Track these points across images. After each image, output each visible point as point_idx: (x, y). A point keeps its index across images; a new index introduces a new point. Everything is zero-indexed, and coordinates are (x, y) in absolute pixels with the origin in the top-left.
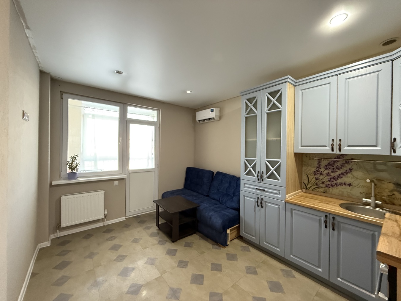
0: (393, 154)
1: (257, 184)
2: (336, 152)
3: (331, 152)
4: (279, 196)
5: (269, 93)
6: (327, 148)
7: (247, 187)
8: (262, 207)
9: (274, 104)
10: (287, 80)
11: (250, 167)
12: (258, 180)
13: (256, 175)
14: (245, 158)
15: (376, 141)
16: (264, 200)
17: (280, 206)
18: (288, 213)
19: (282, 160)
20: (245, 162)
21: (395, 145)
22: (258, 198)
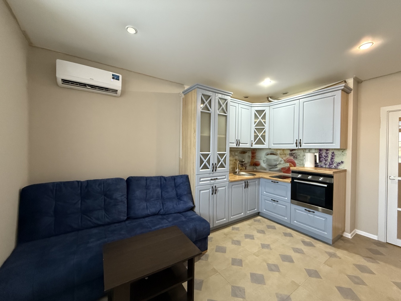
0: (251, 147)
1: (211, 175)
2: (238, 147)
3: (236, 146)
4: (225, 179)
5: (220, 98)
6: (234, 144)
7: (203, 181)
8: (215, 193)
9: (223, 109)
10: (231, 95)
11: (205, 161)
12: (213, 171)
13: (211, 167)
14: (201, 153)
15: (247, 142)
16: (217, 187)
17: (226, 187)
18: (230, 189)
19: (227, 153)
20: (200, 157)
21: (252, 143)
22: (212, 187)
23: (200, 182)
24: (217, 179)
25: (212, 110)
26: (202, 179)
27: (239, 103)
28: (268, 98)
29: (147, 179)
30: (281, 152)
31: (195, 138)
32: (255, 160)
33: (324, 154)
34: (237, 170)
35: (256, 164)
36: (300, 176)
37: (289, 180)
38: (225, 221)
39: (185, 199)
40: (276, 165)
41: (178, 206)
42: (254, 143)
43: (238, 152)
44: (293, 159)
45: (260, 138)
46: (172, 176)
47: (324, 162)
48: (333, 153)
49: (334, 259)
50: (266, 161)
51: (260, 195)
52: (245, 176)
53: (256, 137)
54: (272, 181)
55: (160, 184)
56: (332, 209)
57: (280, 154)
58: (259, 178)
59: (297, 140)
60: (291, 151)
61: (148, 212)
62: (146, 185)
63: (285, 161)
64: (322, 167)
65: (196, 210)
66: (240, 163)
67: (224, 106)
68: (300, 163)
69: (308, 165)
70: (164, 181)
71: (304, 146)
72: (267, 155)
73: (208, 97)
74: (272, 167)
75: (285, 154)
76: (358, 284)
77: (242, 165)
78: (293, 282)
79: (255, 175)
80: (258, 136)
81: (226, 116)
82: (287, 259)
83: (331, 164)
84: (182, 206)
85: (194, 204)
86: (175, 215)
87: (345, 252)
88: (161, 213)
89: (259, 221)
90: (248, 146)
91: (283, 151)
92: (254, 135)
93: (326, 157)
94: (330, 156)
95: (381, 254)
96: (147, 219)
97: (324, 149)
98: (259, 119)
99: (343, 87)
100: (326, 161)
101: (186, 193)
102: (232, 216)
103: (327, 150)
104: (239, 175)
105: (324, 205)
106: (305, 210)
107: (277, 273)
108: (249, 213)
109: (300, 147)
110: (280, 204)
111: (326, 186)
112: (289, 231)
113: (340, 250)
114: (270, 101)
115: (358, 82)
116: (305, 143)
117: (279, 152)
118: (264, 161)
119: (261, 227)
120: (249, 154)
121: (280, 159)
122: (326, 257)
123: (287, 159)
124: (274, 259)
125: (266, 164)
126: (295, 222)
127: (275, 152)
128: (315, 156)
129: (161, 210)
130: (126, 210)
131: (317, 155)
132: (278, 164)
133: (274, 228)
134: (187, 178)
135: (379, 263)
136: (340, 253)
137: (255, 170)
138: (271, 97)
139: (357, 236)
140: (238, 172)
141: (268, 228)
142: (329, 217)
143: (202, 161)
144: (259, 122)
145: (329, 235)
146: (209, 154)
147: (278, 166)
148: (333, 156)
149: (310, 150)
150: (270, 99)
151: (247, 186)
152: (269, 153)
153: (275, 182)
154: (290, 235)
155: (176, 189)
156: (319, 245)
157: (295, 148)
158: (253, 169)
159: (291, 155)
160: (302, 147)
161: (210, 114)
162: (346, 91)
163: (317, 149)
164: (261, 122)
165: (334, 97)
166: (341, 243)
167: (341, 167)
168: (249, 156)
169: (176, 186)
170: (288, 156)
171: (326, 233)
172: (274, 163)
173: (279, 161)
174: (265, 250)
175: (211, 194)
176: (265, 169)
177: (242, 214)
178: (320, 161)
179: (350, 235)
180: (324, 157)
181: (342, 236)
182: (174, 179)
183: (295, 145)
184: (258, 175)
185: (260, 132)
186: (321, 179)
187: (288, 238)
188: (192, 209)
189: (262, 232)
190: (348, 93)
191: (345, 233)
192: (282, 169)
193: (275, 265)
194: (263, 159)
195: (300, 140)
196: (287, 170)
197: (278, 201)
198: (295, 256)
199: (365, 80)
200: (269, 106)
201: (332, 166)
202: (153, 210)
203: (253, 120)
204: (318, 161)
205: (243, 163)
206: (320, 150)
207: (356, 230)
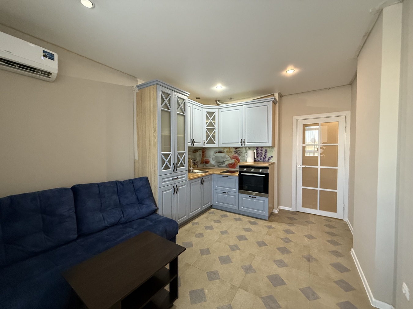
0: (204, 146)
1: (172, 175)
2: (193, 146)
3: (191, 146)
4: (185, 178)
5: (178, 97)
6: (190, 143)
7: (164, 182)
8: (176, 193)
9: (181, 108)
10: (188, 95)
11: (167, 161)
12: (174, 171)
13: (172, 167)
14: (162, 153)
15: (200, 141)
16: (177, 186)
17: (185, 185)
18: (189, 188)
19: (186, 152)
20: (162, 157)
21: (204, 143)
22: (174, 186)
23: (162, 183)
24: (178, 178)
25: (172, 110)
26: (164, 180)
27: (193, 104)
28: (216, 101)
29: (99, 185)
30: (227, 150)
31: (156, 137)
32: (205, 158)
33: (260, 151)
34: (191, 168)
35: (206, 162)
36: (245, 169)
37: (237, 174)
38: (185, 218)
39: (148, 202)
40: (224, 162)
41: (141, 211)
42: (206, 142)
43: (191, 151)
44: (237, 156)
45: (211, 138)
46: (129, 180)
47: (260, 157)
48: (266, 150)
49: (271, 230)
50: (215, 159)
51: (213, 188)
52: (199, 173)
53: (207, 136)
54: (223, 176)
55: (116, 189)
56: (268, 194)
57: (227, 152)
58: (212, 174)
59: (241, 140)
60: (235, 149)
61: (106, 224)
62: (100, 192)
63: (231, 157)
64: (258, 161)
65: (159, 212)
66: (193, 162)
67: (182, 105)
68: (243, 159)
69: (250, 161)
70: (121, 187)
71: (247, 145)
72: (215, 153)
73: (167, 95)
74: (220, 163)
75: (231, 152)
76: (287, 242)
77: (195, 163)
78: (250, 254)
79: (208, 172)
80: (210, 136)
81: (184, 116)
82: (242, 238)
83: (265, 159)
84: (144, 210)
85: (156, 206)
86: (139, 220)
87: (277, 223)
88: (122, 222)
89: (213, 213)
90: (201, 145)
91: (229, 149)
92: (206, 135)
93: (261, 153)
94: (264, 153)
95: (296, 219)
96: (106, 232)
97: (260, 147)
98: (210, 120)
99: (273, 99)
100: (261, 156)
101: (147, 196)
102: (191, 213)
103: (262, 147)
104: (193, 173)
105: (263, 191)
106: (250, 196)
107: (238, 251)
108: (205, 207)
109: (244, 146)
110: (229, 195)
111: (264, 176)
112: (238, 216)
113: (273, 223)
114: (219, 105)
115: (281, 96)
116: (247, 143)
117: (225, 150)
118: (213, 158)
119: (216, 218)
120: (200, 153)
121: (227, 156)
122: (266, 230)
123: (233, 155)
124: (233, 241)
125: (215, 161)
126: (242, 208)
127: (222, 150)
128: (254, 153)
129: (121, 218)
130: (76, 227)
131: (255, 151)
132: (225, 161)
133: (226, 216)
134: (146, 180)
135: (295, 226)
136: (274, 225)
137: (205, 167)
138: (219, 101)
139: (281, 210)
140: (191, 170)
141: (222, 217)
142: (266, 199)
143: (163, 162)
144: (210, 122)
145: (266, 213)
146: (169, 154)
147: (225, 162)
148: (266, 152)
149: (250, 148)
150: (218, 102)
151: (202, 182)
152: (218, 151)
153: (225, 177)
154: (240, 219)
155: (135, 193)
156: (260, 222)
157: (240, 146)
158: (204, 166)
159: (236, 152)
160: (245, 146)
161: (170, 113)
162: (275, 102)
163: (255, 147)
164: (212, 123)
165: (267, 106)
166: (272, 218)
167: (271, 161)
168: (200, 155)
169: (135, 190)
170: (233, 154)
171: (264, 212)
172: (222, 160)
173: (226, 158)
174: (225, 236)
175: (172, 193)
176: (214, 166)
177: (199, 209)
178: (257, 157)
179: (277, 210)
180: (260, 154)
181: (272, 212)
182: (132, 183)
183: (240, 144)
184: (210, 172)
185: (211, 133)
186: (261, 171)
187: (239, 222)
188: (155, 211)
189: (218, 221)
190: (275, 104)
191: (274, 210)
192: (229, 164)
193: (234, 245)
194: (212, 157)
195: (244, 139)
196: (233, 166)
197: (228, 193)
198: (247, 234)
199: (284, 96)
200: (218, 109)
201: (265, 160)
202: (112, 220)
203: (205, 121)
204: (256, 157)
205: (195, 162)
206: (257, 148)
207: (280, 206)
